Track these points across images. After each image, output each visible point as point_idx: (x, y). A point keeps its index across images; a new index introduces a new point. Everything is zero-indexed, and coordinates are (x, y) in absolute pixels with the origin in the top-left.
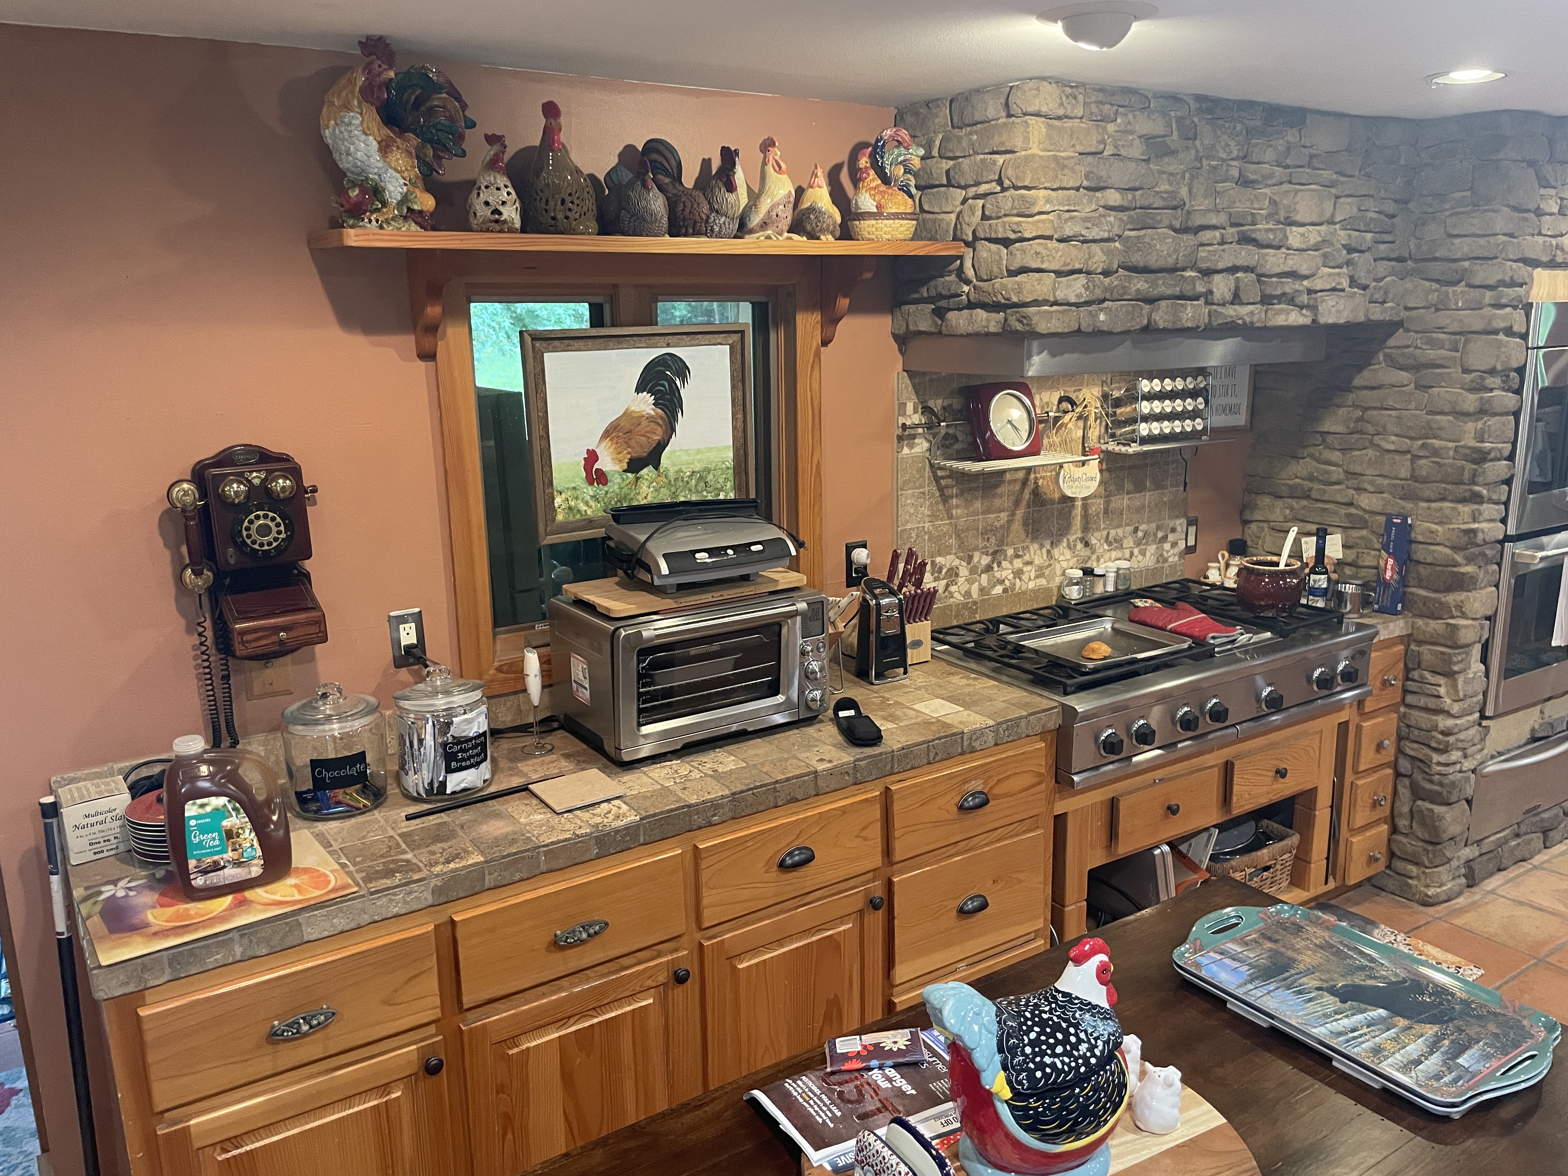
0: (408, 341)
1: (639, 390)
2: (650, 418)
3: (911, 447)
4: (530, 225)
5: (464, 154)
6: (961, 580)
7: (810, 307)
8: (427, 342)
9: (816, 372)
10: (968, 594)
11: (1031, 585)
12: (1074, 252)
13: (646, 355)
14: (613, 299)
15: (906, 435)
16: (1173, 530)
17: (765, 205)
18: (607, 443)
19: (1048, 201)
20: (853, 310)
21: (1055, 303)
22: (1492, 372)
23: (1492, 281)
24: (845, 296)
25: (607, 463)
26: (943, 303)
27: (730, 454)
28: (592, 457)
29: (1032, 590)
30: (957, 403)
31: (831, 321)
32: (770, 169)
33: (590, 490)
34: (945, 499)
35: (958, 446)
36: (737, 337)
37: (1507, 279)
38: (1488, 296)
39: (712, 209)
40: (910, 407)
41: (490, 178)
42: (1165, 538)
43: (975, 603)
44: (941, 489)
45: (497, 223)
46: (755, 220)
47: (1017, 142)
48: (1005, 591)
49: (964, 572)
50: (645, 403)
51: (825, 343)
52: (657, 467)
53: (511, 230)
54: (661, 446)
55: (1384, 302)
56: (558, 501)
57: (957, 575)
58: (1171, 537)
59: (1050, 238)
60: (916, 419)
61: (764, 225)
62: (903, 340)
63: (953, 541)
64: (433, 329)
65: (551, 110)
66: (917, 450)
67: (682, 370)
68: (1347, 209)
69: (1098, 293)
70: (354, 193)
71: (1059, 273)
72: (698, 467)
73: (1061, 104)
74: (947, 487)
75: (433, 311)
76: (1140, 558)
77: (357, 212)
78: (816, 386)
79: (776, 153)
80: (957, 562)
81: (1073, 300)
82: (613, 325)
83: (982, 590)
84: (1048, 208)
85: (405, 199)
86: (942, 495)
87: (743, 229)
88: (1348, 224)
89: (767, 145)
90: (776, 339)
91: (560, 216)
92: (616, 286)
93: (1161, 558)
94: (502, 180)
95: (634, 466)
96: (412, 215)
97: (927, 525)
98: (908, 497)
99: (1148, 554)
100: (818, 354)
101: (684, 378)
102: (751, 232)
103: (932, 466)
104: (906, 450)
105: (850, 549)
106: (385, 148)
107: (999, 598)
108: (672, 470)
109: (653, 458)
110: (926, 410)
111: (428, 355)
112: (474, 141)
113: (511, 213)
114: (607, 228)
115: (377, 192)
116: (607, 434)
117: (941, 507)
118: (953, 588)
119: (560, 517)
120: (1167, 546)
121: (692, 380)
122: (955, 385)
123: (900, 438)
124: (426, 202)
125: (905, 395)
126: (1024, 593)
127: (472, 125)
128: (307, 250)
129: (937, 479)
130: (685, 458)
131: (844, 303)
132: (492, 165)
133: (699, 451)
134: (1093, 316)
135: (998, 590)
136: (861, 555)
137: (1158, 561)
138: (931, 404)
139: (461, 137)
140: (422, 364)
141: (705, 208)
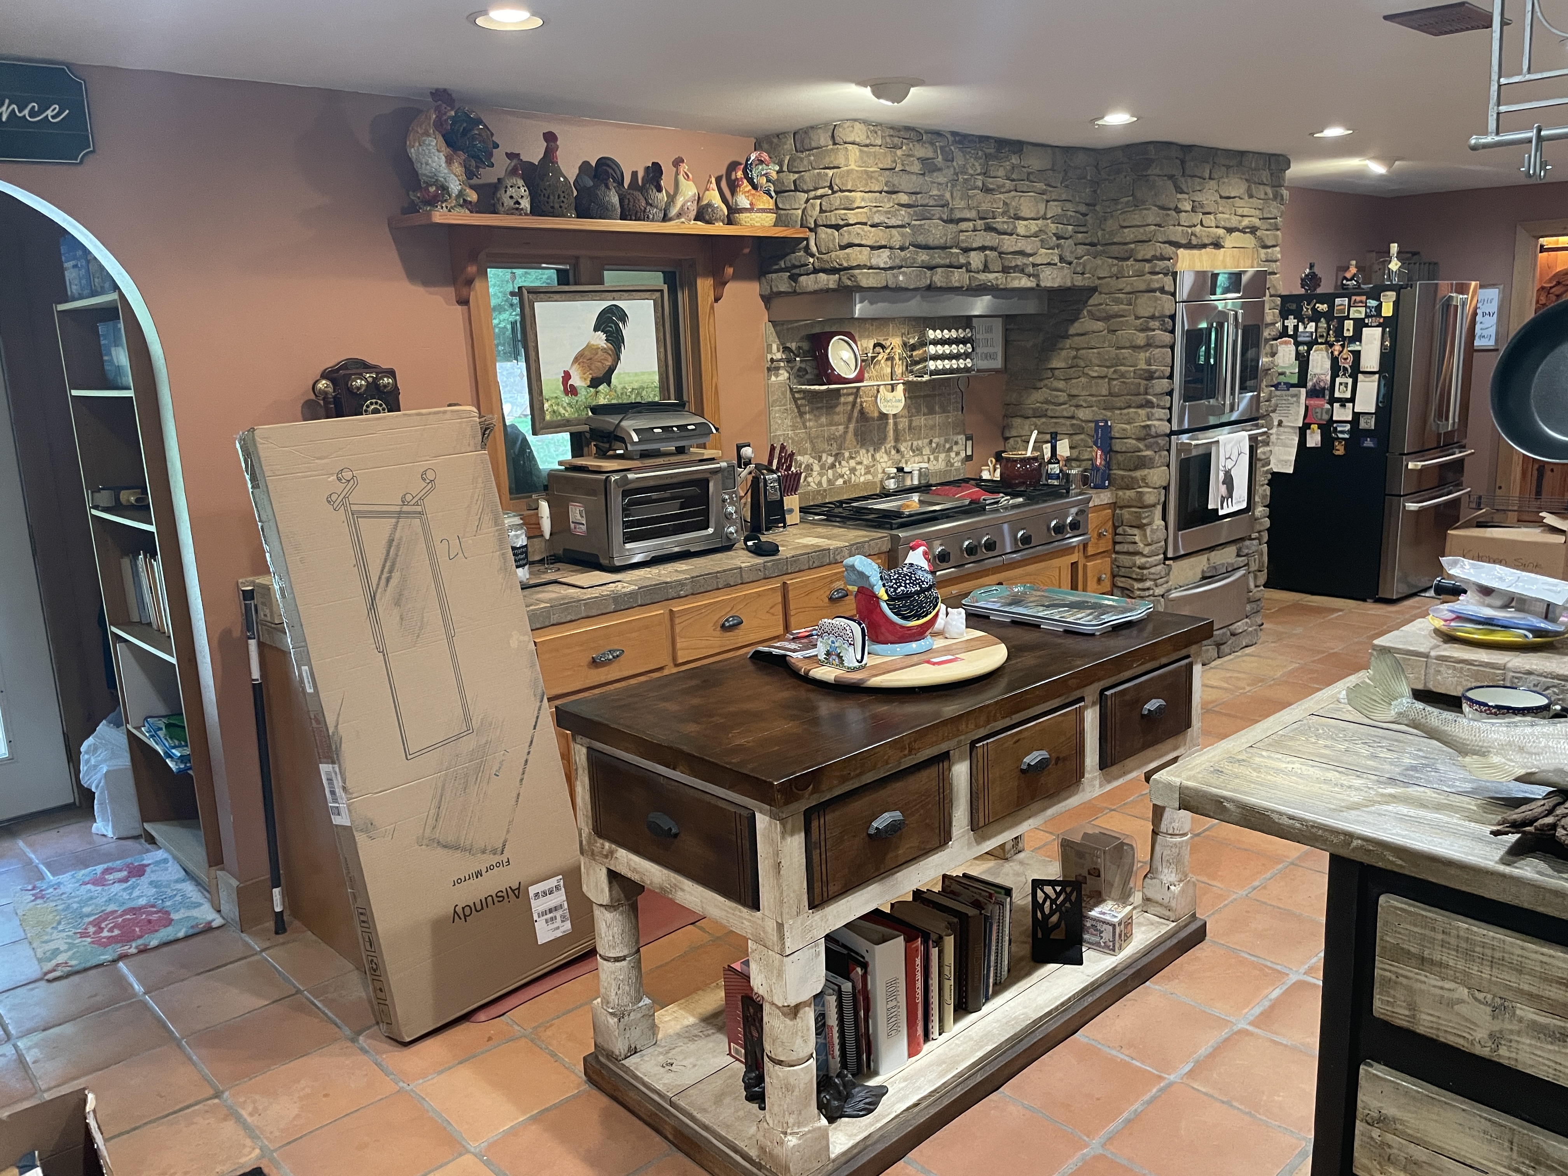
0: (451, 291)
1: (596, 330)
2: (603, 350)
3: (777, 376)
4: (537, 210)
5: (493, 166)
6: (815, 474)
7: (705, 275)
8: (464, 291)
9: (712, 318)
10: (820, 484)
11: (862, 479)
12: (881, 234)
14: (575, 266)
15: (773, 369)
16: (956, 443)
17: (680, 201)
18: (576, 366)
19: (863, 199)
20: (736, 277)
21: (871, 268)
22: (1153, 317)
23: (1148, 257)
24: (730, 266)
25: (577, 380)
26: (796, 271)
27: (657, 378)
28: (567, 376)
29: (863, 483)
30: (805, 346)
31: (720, 283)
32: (681, 178)
33: (566, 399)
34: (801, 414)
35: (808, 377)
36: (658, 294)
37: (1158, 254)
38: (1147, 266)
39: (648, 203)
40: (774, 347)
41: (514, 180)
42: (950, 449)
43: (825, 490)
44: (798, 407)
45: (516, 210)
46: (673, 212)
47: (841, 161)
48: (845, 482)
49: (816, 467)
50: (600, 339)
51: (717, 300)
52: (609, 384)
53: (526, 214)
54: (611, 370)
55: (1083, 274)
56: (546, 406)
57: (812, 470)
58: (955, 448)
59: (865, 224)
60: (779, 356)
61: (679, 215)
62: (767, 299)
63: (808, 445)
64: (469, 282)
65: (550, 138)
66: (780, 378)
67: (623, 317)
68: (1055, 209)
69: (898, 262)
70: (432, 189)
71: (873, 248)
72: (636, 386)
73: (868, 137)
74: (802, 405)
75: (472, 269)
76: (935, 462)
77: (433, 201)
78: (712, 329)
79: (684, 167)
80: (811, 460)
81: (882, 266)
82: (576, 284)
83: (829, 481)
84: (863, 204)
85: (461, 194)
86: (799, 411)
87: (665, 218)
88: (1056, 219)
89: (678, 162)
90: (683, 297)
91: (557, 206)
92: (577, 258)
93: (949, 463)
94: (521, 182)
95: (595, 383)
96: (466, 204)
97: (790, 432)
98: (777, 413)
99: (940, 460)
100: (712, 307)
101: (624, 322)
102: (670, 220)
103: (791, 389)
104: (773, 378)
105: (739, 448)
106: (449, 161)
107: (841, 488)
108: (619, 387)
109: (606, 378)
110: (786, 349)
111: (464, 302)
112: (499, 157)
113: (525, 204)
114: (582, 214)
115: (445, 189)
116: (576, 360)
117: (798, 420)
118: (810, 479)
119: (548, 417)
120: (953, 455)
121: (630, 324)
122: (804, 333)
123: (769, 369)
124: (473, 196)
125: (771, 339)
126: (858, 485)
127: (496, 146)
128: (387, 229)
129: (795, 400)
130: (627, 379)
131: (730, 271)
132: (513, 172)
133: (636, 374)
134: (896, 277)
135: (840, 482)
136: (747, 452)
137: (947, 465)
138: (788, 345)
139: (491, 155)
140: (459, 307)
141: (643, 203)
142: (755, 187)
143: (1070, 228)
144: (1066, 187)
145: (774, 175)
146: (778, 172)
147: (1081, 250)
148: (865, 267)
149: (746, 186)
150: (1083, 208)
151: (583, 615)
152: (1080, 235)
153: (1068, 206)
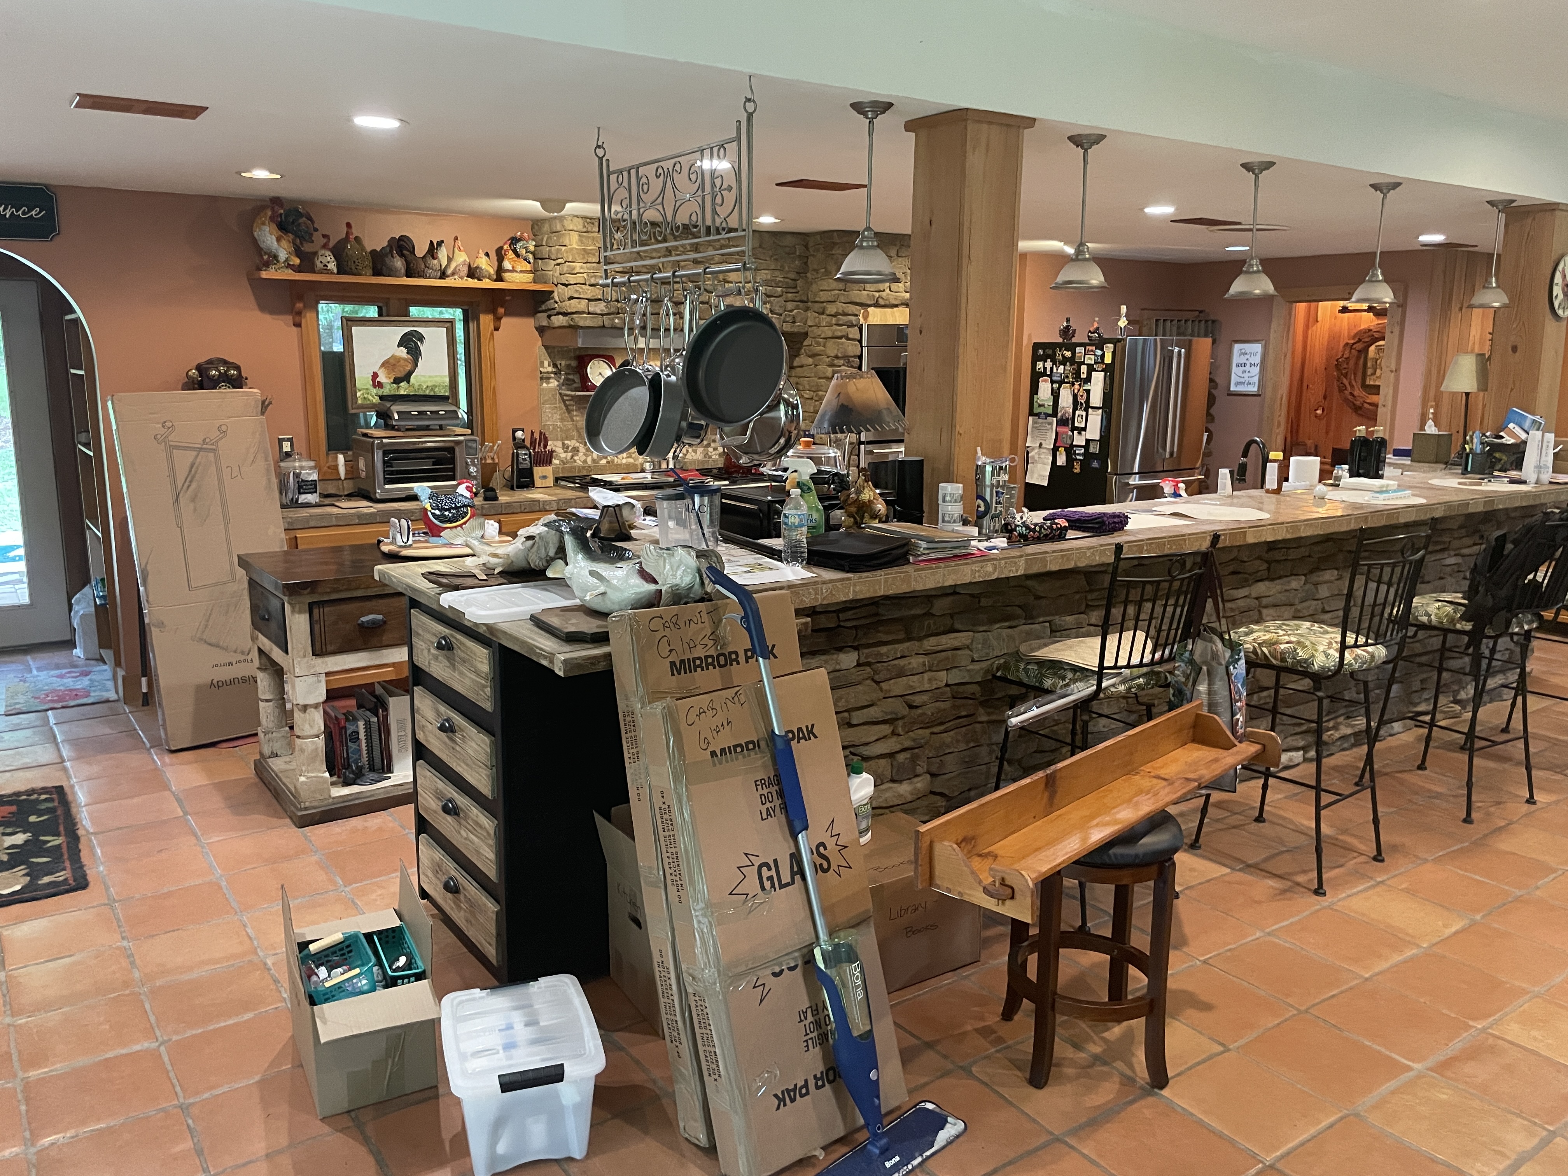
0: (289, 319)
1: (399, 346)
2: (405, 360)
3: (548, 383)
4: (340, 271)
5: (313, 242)
6: (581, 454)
7: (487, 312)
8: (297, 319)
9: (491, 343)
10: (585, 461)
11: (624, 461)
12: (598, 291)
13: (401, 331)
14: (387, 304)
15: (545, 378)
16: (714, 441)
17: (453, 265)
18: (383, 369)
19: (581, 268)
20: (507, 314)
21: (589, 313)
22: (837, 357)
23: (833, 313)
24: (502, 307)
25: (382, 378)
26: (549, 313)
27: (447, 380)
28: (375, 376)
29: (625, 464)
30: (574, 363)
31: (498, 319)
32: (456, 249)
33: (374, 391)
34: (569, 411)
35: (575, 385)
36: (448, 325)
37: (840, 311)
38: (834, 320)
39: (426, 266)
40: (546, 363)
41: (323, 252)
42: (709, 445)
43: (590, 467)
44: (566, 406)
45: (326, 270)
46: (449, 272)
47: (567, 242)
48: (608, 462)
49: (582, 449)
50: (403, 352)
51: (497, 329)
52: (408, 382)
53: (332, 273)
54: (410, 373)
55: (794, 322)
56: (359, 394)
57: (578, 451)
58: (713, 445)
59: (585, 284)
60: (550, 369)
61: (453, 274)
62: (541, 330)
63: (575, 433)
64: (299, 313)
65: (349, 225)
66: (551, 385)
67: (421, 338)
69: (613, 310)
70: (266, 257)
71: (589, 300)
72: (430, 384)
73: (585, 227)
74: (570, 405)
75: (300, 305)
76: (693, 454)
77: (267, 265)
78: (491, 350)
79: (459, 243)
80: (577, 444)
81: (599, 312)
82: (388, 315)
83: (594, 460)
84: (582, 271)
85: (287, 260)
86: (567, 409)
87: (443, 275)
89: (456, 239)
90: (472, 326)
91: (353, 268)
92: (388, 299)
93: (706, 455)
94: (328, 253)
95: (397, 381)
96: (289, 266)
97: (559, 423)
98: (547, 409)
99: (698, 453)
100: (492, 334)
101: (422, 342)
102: (448, 276)
103: (560, 394)
104: (545, 385)
105: (514, 431)
106: (278, 240)
107: (604, 466)
109: (407, 378)
110: (555, 366)
111: (298, 325)
112: (317, 236)
113: (332, 266)
114: (377, 273)
115: (276, 257)
116: (383, 365)
117: (567, 415)
118: (576, 458)
119: (360, 402)
120: (710, 449)
122: (572, 355)
123: (541, 379)
124: (297, 261)
125: (543, 357)
126: (620, 465)
127: (316, 230)
128: (246, 279)
129: (564, 401)
130: (423, 379)
131: (501, 310)
132: (325, 246)
133: (430, 377)
134: (613, 319)
135: (604, 462)
136: (519, 434)
137: (705, 457)
138: (558, 363)
139: (312, 235)
140: (295, 329)
141: (423, 266)
142: (518, 255)
143: (779, 289)
144: (776, 259)
145: (532, 248)
146: (535, 246)
147: (790, 306)
148: (583, 312)
149: (511, 255)
150: (792, 275)
151: (335, 523)
152: (790, 295)
153: (777, 273)
